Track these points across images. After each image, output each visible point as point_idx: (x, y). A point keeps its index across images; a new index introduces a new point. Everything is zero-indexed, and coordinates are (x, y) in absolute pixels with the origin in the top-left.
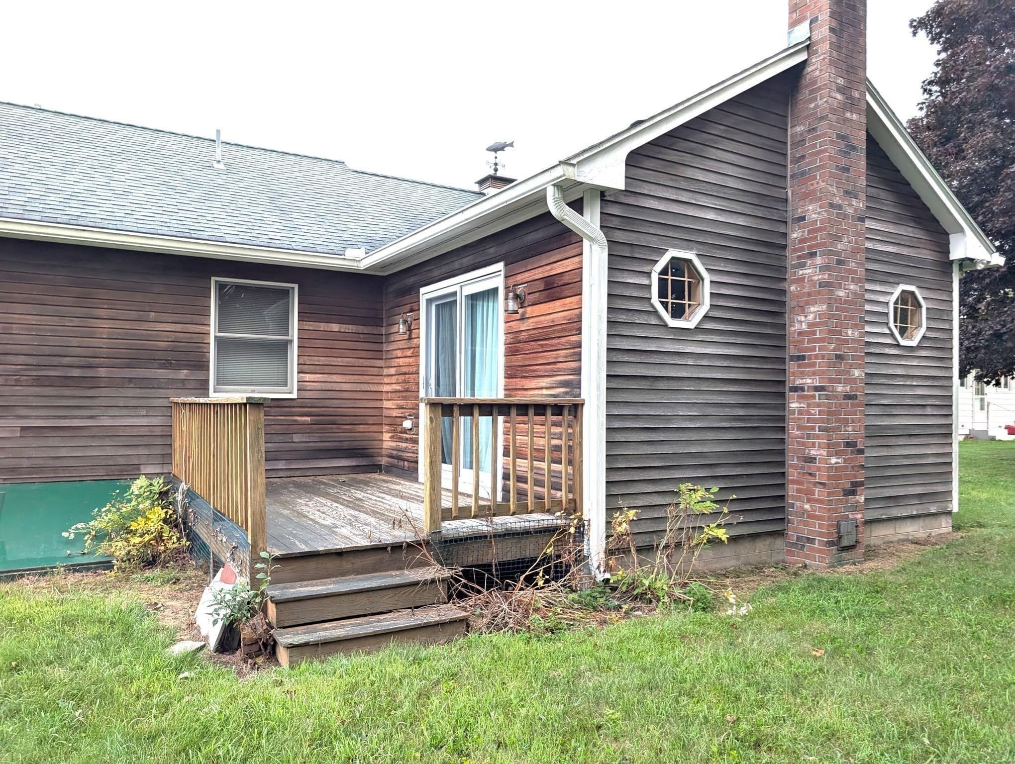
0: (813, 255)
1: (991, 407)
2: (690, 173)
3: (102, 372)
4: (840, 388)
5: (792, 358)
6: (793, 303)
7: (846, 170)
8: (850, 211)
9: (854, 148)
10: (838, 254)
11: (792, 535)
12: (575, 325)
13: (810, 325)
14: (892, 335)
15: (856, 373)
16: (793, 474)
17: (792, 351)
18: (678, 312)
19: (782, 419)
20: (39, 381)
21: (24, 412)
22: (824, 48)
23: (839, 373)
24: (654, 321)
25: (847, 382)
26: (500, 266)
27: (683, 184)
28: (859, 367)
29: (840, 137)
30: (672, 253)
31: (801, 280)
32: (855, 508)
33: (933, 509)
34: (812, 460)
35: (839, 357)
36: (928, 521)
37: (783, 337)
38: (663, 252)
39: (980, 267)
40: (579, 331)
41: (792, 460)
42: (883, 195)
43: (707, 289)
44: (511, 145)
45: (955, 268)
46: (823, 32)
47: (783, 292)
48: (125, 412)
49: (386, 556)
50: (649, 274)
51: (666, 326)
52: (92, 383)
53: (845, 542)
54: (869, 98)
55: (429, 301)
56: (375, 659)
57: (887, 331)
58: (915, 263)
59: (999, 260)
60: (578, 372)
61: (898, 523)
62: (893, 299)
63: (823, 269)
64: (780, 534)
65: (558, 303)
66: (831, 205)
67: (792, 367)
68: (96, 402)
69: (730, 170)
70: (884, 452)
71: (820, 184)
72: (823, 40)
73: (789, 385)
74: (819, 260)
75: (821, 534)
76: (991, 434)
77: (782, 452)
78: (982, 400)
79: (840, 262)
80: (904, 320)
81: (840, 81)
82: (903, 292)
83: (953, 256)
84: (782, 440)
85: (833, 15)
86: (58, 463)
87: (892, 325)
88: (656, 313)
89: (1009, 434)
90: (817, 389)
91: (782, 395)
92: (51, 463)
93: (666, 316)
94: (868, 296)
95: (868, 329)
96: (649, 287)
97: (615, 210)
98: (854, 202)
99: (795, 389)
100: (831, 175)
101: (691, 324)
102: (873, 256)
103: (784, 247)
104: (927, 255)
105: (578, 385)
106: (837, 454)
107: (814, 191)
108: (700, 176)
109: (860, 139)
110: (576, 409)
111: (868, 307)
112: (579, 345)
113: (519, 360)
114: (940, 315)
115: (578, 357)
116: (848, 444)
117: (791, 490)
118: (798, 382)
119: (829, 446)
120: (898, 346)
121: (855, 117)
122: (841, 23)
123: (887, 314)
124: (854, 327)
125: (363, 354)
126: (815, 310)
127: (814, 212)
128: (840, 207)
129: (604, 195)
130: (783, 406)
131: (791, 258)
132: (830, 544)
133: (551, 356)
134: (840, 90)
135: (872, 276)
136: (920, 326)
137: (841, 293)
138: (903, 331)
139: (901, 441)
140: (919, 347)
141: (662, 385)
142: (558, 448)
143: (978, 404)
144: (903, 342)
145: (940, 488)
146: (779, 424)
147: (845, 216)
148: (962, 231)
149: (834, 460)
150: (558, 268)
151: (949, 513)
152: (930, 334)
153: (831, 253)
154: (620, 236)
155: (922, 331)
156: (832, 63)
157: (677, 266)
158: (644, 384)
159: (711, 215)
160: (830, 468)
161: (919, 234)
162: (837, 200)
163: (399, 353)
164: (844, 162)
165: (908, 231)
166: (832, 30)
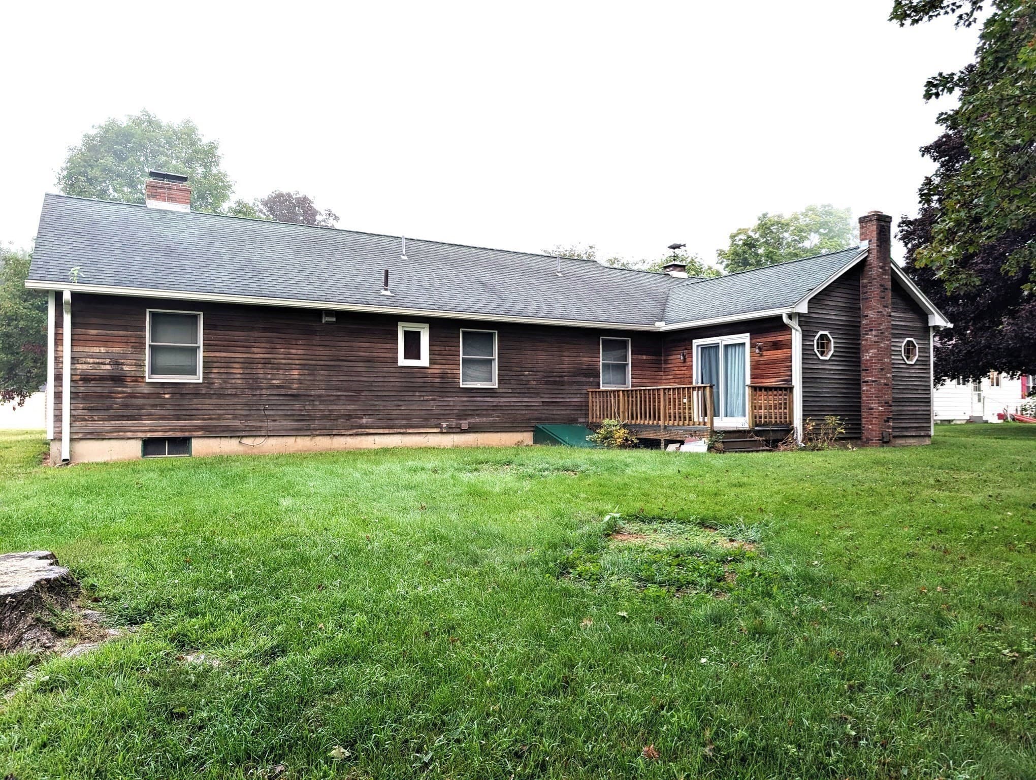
0: (872, 330)
1: (986, 400)
2: (826, 303)
3: (566, 379)
4: (882, 381)
5: (863, 370)
6: (864, 348)
7: (884, 298)
8: (885, 313)
9: (887, 289)
10: (881, 330)
11: (864, 439)
12: (789, 359)
13: (870, 357)
14: (903, 359)
15: (889, 375)
16: (864, 415)
17: (863, 367)
18: (822, 353)
19: (860, 393)
20: (547, 383)
21: (542, 395)
22: (875, 252)
23: (882, 375)
24: (815, 357)
25: (885, 378)
26: (748, 335)
27: (824, 307)
28: (889, 373)
29: (881, 285)
30: (821, 332)
31: (867, 340)
32: (889, 427)
33: (922, 434)
34: (872, 409)
35: (882, 369)
36: (920, 439)
37: (859, 362)
38: (818, 332)
39: (942, 329)
40: (791, 361)
41: (864, 409)
42: (899, 301)
43: (832, 345)
44: (684, 245)
45: (931, 330)
46: (874, 246)
47: (859, 344)
48: (573, 396)
49: (741, 434)
50: (813, 341)
51: (819, 359)
52: (562, 383)
53: (885, 440)
54: (892, 265)
55: (698, 346)
56: (758, 454)
57: (901, 358)
58: (913, 329)
59: (950, 325)
60: (791, 376)
61: (907, 439)
62: (904, 344)
63: (875, 336)
64: (860, 438)
65: (779, 351)
66: (878, 312)
67: (863, 373)
68: (563, 392)
69: (839, 299)
70: (900, 408)
71: (873, 303)
72: (874, 249)
73: (862, 380)
74: (874, 333)
75: (876, 437)
76: (985, 419)
77: (860, 407)
78: (979, 395)
79: (882, 333)
80: (908, 353)
81: (881, 264)
82: (908, 341)
83: (930, 325)
84: (860, 402)
85: (877, 240)
86: (553, 417)
87: (903, 355)
88: (816, 354)
89: (999, 419)
90: (873, 381)
91: (859, 385)
92: (551, 416)
93: (819, 355)
94: (893, 344)
95: (893, 357)
96: (813, 345)
97: (802, 319)
98: (887, 309)
99: (865, 382)
100: (878, 300)
101: (827, 358)
102: (895, 327)
103: (860, 327)
104: (918, 325)
105: (791, 380)
106: (882, 406)
107: (871, 306)
108: (830, 303)
109: (889, 285)
110: (791, 389)
111: (893, 348)
112: (791, 366)
113: (758, 372)
114: (924, 350)
115: (791, 370)
116: (886, 403)
117: (864, 421)
118: (866, 379)
119: (879, 403)
120: (906, 364)
121: (886, 277)
122: (881, 242)
123: (901, 351)
124: (887, 358)
125: (654, 369)
126: (872, 352)
127: (871, 314)
128: (881, 312)
129: (800, 315)
130: (860, 389)
131: (863, 331)
132: (879, 440)
133: (777, 370)
134: (881, 268)
135: (895, 336)
136: (915, 355)
137: (882, 345)
138: (908, 358)
139: (907, 404)
140: (915, 364)
141: (818, 380)
142: (781, 404)
143: (976, 398)
144: (908, 362)
145: (925, 425)
146: (858, 395)
147: (883, 315)
148: (933, 314)
149: (880, 408)
150: (780, 338)
151: (930, 436)
152: (920, 359)
153: (878, 330)
154: (805, 328)
155: (916, 357)
156: (877, 258)
157: (822, 337)
158: (813, 380)
159: (833, 317)
160: (879, 412)
161: (914, 316)
162: (880, 310)
163: (676, 369)
164: (883, 295)
165: (909, 315)
166: (877, 246)
